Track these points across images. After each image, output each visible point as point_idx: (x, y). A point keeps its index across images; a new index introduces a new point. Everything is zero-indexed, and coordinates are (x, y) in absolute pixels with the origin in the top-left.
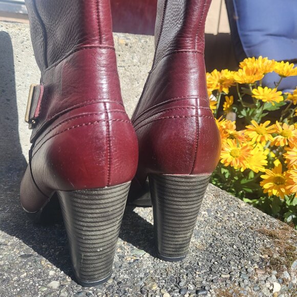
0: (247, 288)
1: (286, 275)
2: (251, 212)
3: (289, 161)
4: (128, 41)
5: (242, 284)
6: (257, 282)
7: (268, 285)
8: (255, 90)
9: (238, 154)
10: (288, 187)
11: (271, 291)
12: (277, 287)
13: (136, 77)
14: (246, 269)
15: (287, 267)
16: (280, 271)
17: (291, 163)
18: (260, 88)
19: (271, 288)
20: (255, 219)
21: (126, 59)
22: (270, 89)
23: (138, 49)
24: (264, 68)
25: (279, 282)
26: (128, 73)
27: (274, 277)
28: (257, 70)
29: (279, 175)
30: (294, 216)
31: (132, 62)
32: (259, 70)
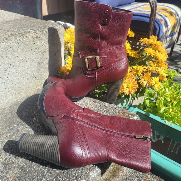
2: (110, 107)
4: (37, 35)
13: (44, 50)
20: (113, 110)
21: (38, 44)
23: (43, 37)
26: (40, 50)
31: (41, 44)
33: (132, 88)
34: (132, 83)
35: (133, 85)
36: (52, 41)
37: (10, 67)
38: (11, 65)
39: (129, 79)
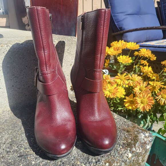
0: (117, 158)
1: (134, 149)
2: (119, 120)
3: (136, 92)
5: (115, 156)
6: (122, 154)
7: (126, 155)
8: (118, 57)
9: (112, 91)
10: (136, 105)
11: (128, 157)
12: (130, 155)
14: (117, 149)
15: (134, 145)
16: (131, 148)
17: (137, 93)
18: (121, 56)
19: (127, 156)
20: (121, 123)
22: (126, 56)
24: (122, 47)
25: (131, 153)
27: (129, 151)
28: (119, 48)
29: (131, 99)
30: (142, 115)
32: (120, 48)
33: (148, 104)
34: (147, 99)
35: (148, 100)
36: (68, 51)
39: (144, 94)
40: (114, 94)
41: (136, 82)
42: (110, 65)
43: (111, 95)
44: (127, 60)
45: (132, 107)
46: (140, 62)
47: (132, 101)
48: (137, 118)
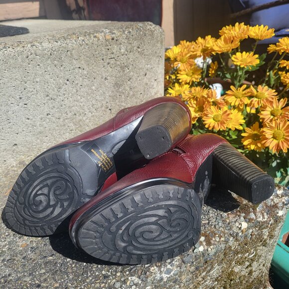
0: (221, 229)
1: (252, 216)
4: (113, 35)
5: (217, 226)
6: (229, 224)
7: (237, 224)
8: (234, 56)
9: (220, 119)
10: (263, 142)
11: (240, 228)
12: (245, 225)
13: (125, 65)
14: (221, 215)
15: (253, 209)
16: (248, 213)
18: (238, 54)
19: (240, 226)
21: (114, 51)
22: (248, 53)
23: (123, 41)
24: (240, 36)
25: (246, 221)
26: (118, 63)
27: (242, 218)
28: (234, 38)
29: (255, 132)
30: (278, 161)
31: (120, 53)
32: (235, 38)
33: (286, 139)
34: (284, 130)
35: (286, 132)
36: (139, 50)
37: (66, 84)
38: (68, 80)
39: (278, 121)
40: (222, 123)
41: (265, 100)
42: (219, 73)
43: (216, 125)
44: (249, 60)
45: (256, 145)
46: (279, 64)
47: (256, 134)
48: (268, 166)
